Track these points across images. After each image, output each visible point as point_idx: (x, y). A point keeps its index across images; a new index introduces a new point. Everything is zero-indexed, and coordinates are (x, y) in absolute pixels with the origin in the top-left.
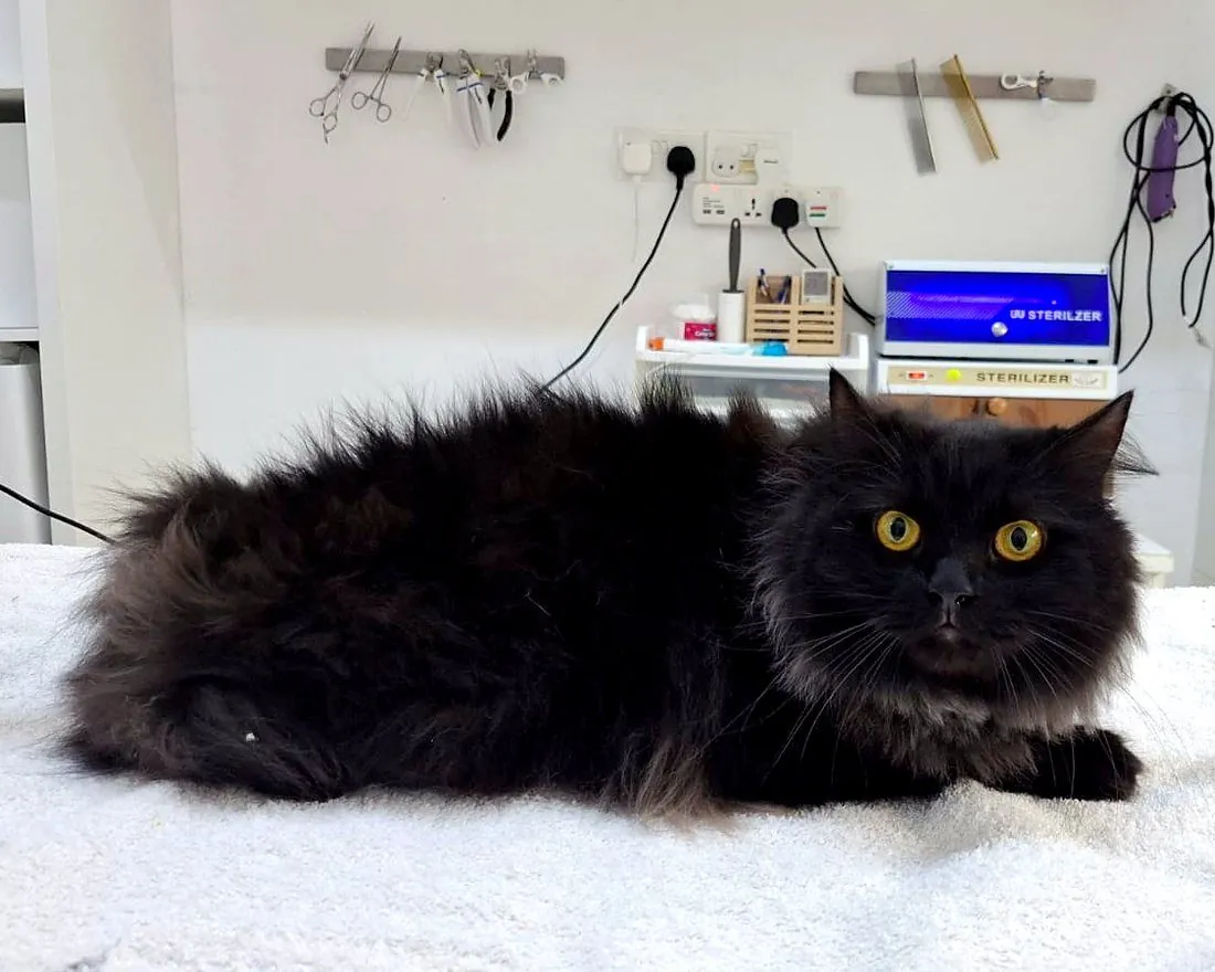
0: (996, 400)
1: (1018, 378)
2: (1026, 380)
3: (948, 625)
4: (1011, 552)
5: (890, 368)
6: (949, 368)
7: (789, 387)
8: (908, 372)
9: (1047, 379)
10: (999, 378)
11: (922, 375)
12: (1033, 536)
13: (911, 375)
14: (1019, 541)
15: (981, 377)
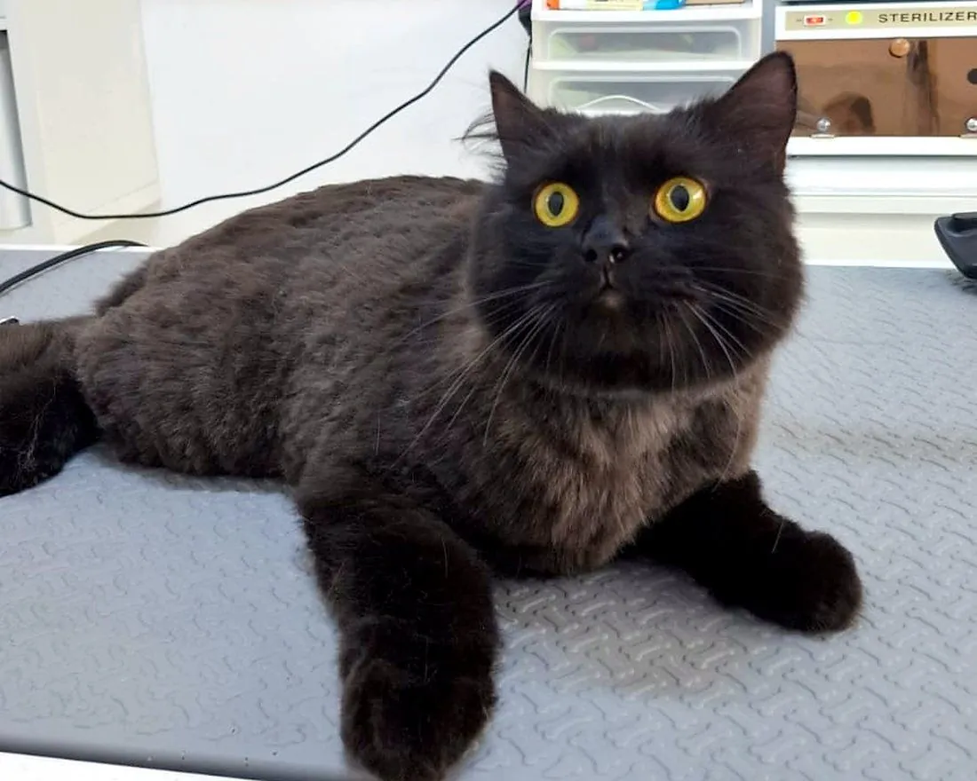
0: (899, 41)
1: (922, 18)
2: (931, 19)
3: (608, 286)
4: (672, 212)
5: (788, 14)
6: (847, 12)
7: (689, 40)
8: (806, 17)
9: (954, 16)
10: (902, 18)
11: (821, 20)
12: (697, 196)
13: (809, 20)
14: (682, 202)
15: (883, 18)
